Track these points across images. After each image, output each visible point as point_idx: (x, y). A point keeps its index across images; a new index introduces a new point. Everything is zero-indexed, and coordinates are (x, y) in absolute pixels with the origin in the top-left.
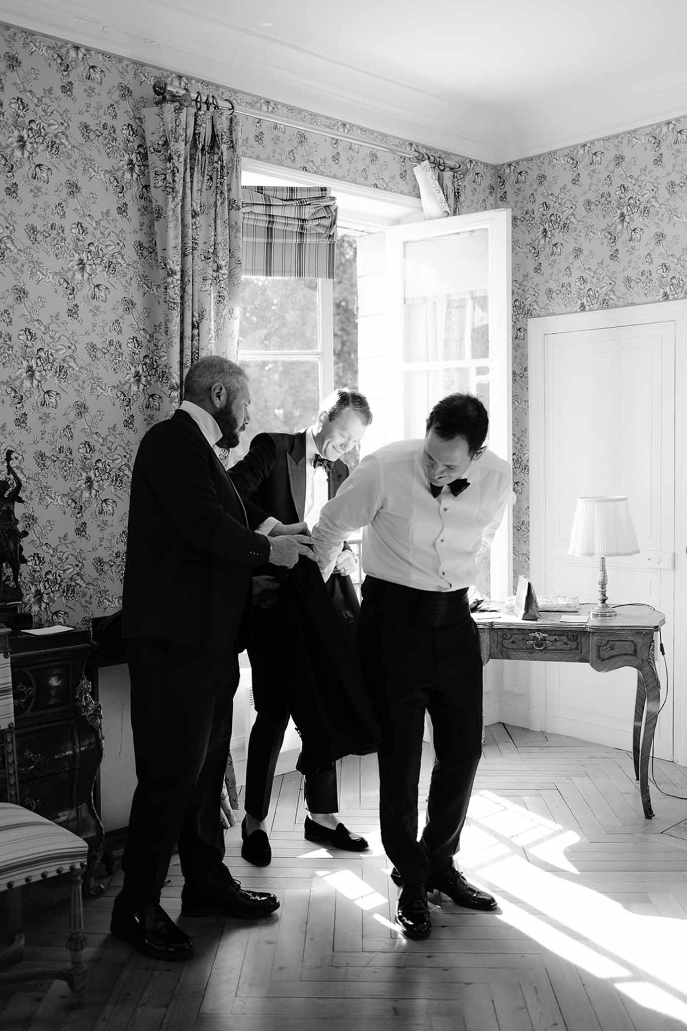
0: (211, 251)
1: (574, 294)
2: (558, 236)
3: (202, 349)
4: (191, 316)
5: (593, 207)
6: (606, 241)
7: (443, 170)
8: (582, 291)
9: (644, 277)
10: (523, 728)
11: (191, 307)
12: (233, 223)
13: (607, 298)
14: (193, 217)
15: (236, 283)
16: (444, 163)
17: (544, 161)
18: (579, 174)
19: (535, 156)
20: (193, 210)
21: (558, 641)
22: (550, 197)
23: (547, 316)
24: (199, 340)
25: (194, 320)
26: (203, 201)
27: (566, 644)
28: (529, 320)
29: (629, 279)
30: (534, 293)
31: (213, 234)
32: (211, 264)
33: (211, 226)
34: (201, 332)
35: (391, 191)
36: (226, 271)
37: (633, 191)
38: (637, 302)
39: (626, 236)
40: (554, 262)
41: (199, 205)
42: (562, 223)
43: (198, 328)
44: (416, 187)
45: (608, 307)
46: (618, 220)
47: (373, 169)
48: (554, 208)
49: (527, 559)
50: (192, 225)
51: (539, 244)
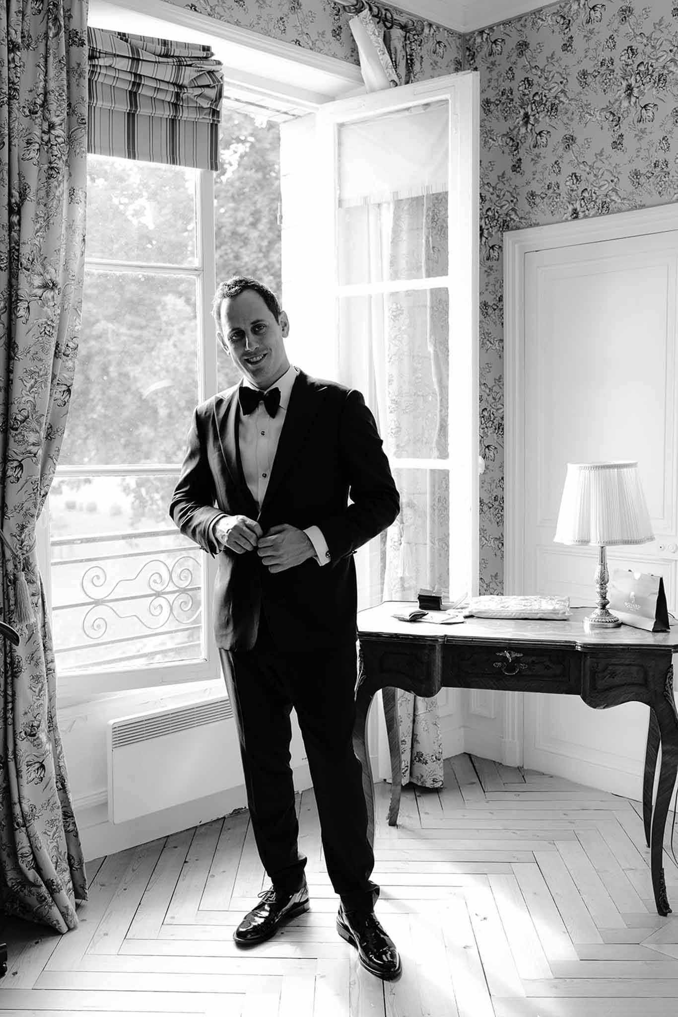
0: (39, 101)
1: (564, 197)
2: (544, 122)
3: (24, 243)
4: (7, 194)
5: (591, 80)
6: (606, 125)
7: (391, 27)
8: (575, 192)
9: (658, 169)
10: (494, 761)
11: (7, 182)
12: (74, 65)
13: (608, 200)
14: (10, 51)
15: (78, 151)
16: (392, 18)
17: (527, 24)
18: (571, 37)
19: (514, 19)
20: (11, 40)
21: (537, 664)
22: (534, 70)
23: (528, 227)
24: (19, 231)
25: (13, 201)
26: (26, 28)
27: (547, 667)
28: (504, 233)
29: (637, 174)
30: (512, 199)
31: (42, 77)
32: (38, 121)
33: (39, 66)
34: (22, 219)
35: (319, 52)
36: (62, 133)
37: (645, 54)
38: (647, 204)
39: (634, 115)
40: (538, 156)
41: (19, 33)
42: (548, 104)
43: (19, 213)
44: (354, 50)
45: (609, 211)
46: (623, 95)
47: (293, 20)
48: (539, 85)
49: (501, 545)
50: (9, 62)
51: (518, 133)
